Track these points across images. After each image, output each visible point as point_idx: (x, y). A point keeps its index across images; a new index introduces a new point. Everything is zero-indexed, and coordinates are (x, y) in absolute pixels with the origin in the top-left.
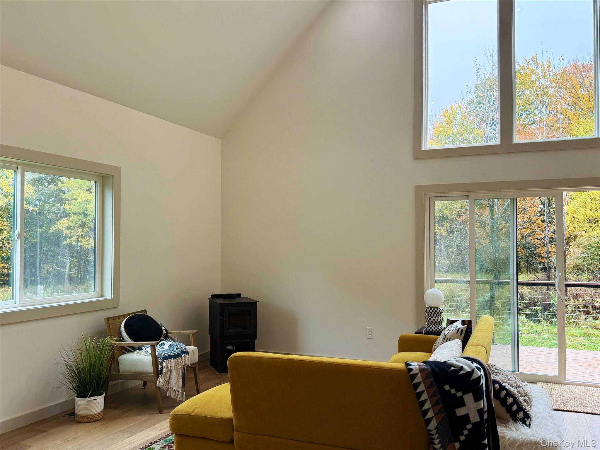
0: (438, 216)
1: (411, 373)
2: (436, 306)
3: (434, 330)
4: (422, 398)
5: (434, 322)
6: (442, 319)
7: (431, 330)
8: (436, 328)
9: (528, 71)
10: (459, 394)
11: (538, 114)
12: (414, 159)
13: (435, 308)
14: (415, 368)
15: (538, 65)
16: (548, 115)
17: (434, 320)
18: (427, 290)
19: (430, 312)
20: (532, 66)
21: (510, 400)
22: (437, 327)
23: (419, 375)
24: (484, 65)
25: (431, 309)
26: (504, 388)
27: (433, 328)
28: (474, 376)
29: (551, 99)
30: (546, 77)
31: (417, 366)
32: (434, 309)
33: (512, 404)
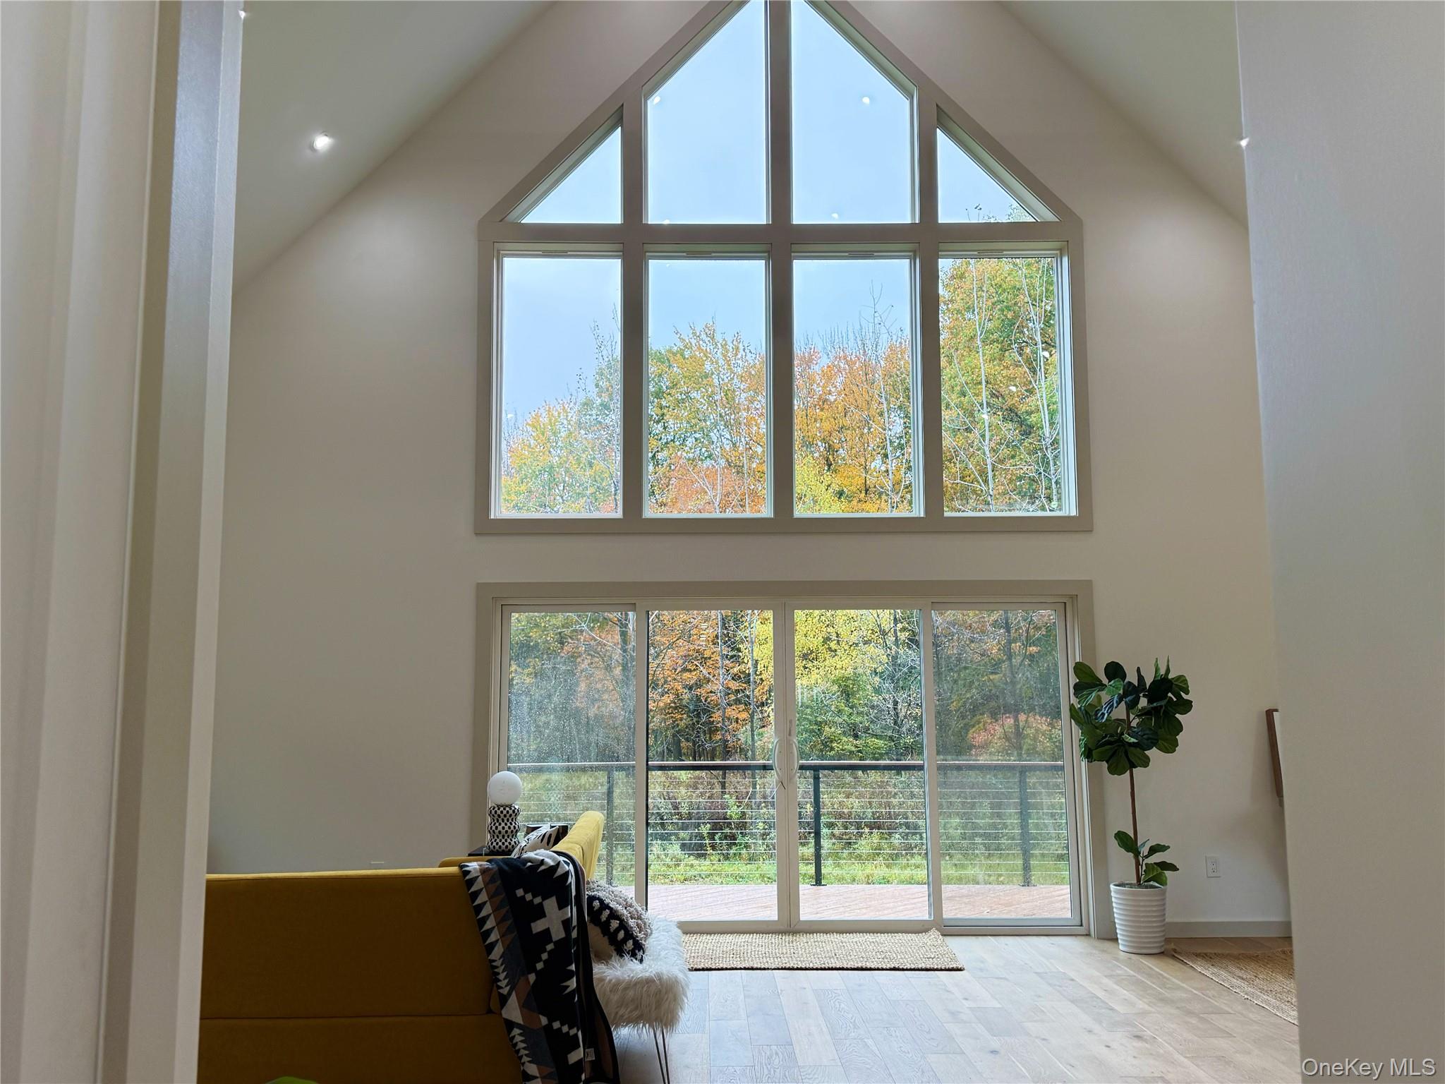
0: (517, 644)
1: (467, 878)
2: (508, 803)
3: (503, 847)
4: (483, 913)
5: (503, 832)
6: (516, 826)
7: (497, 847)
8: (507, 844)
9: (697, 353)
10: (538, 900)
11: (716, 441)
12: (476, 534)
13: (505, 806)
14: (475, 869)
15: (716, 345)
16: (734, 444)
17: (503, 828)
18: (493, 775)
19: (496, 815)
20: (705, 345)
21: (615, 924)
22: (509, 840)
23: (480, 877)
24: (612, 338)
25: (499, 809)
26: (608, 907)
27: (500, 844)
28: (560, 872)
29: (740, 413)
30: (731, 369)
31: (478, 867)
32: (504, 809)
33: (618, 930)
